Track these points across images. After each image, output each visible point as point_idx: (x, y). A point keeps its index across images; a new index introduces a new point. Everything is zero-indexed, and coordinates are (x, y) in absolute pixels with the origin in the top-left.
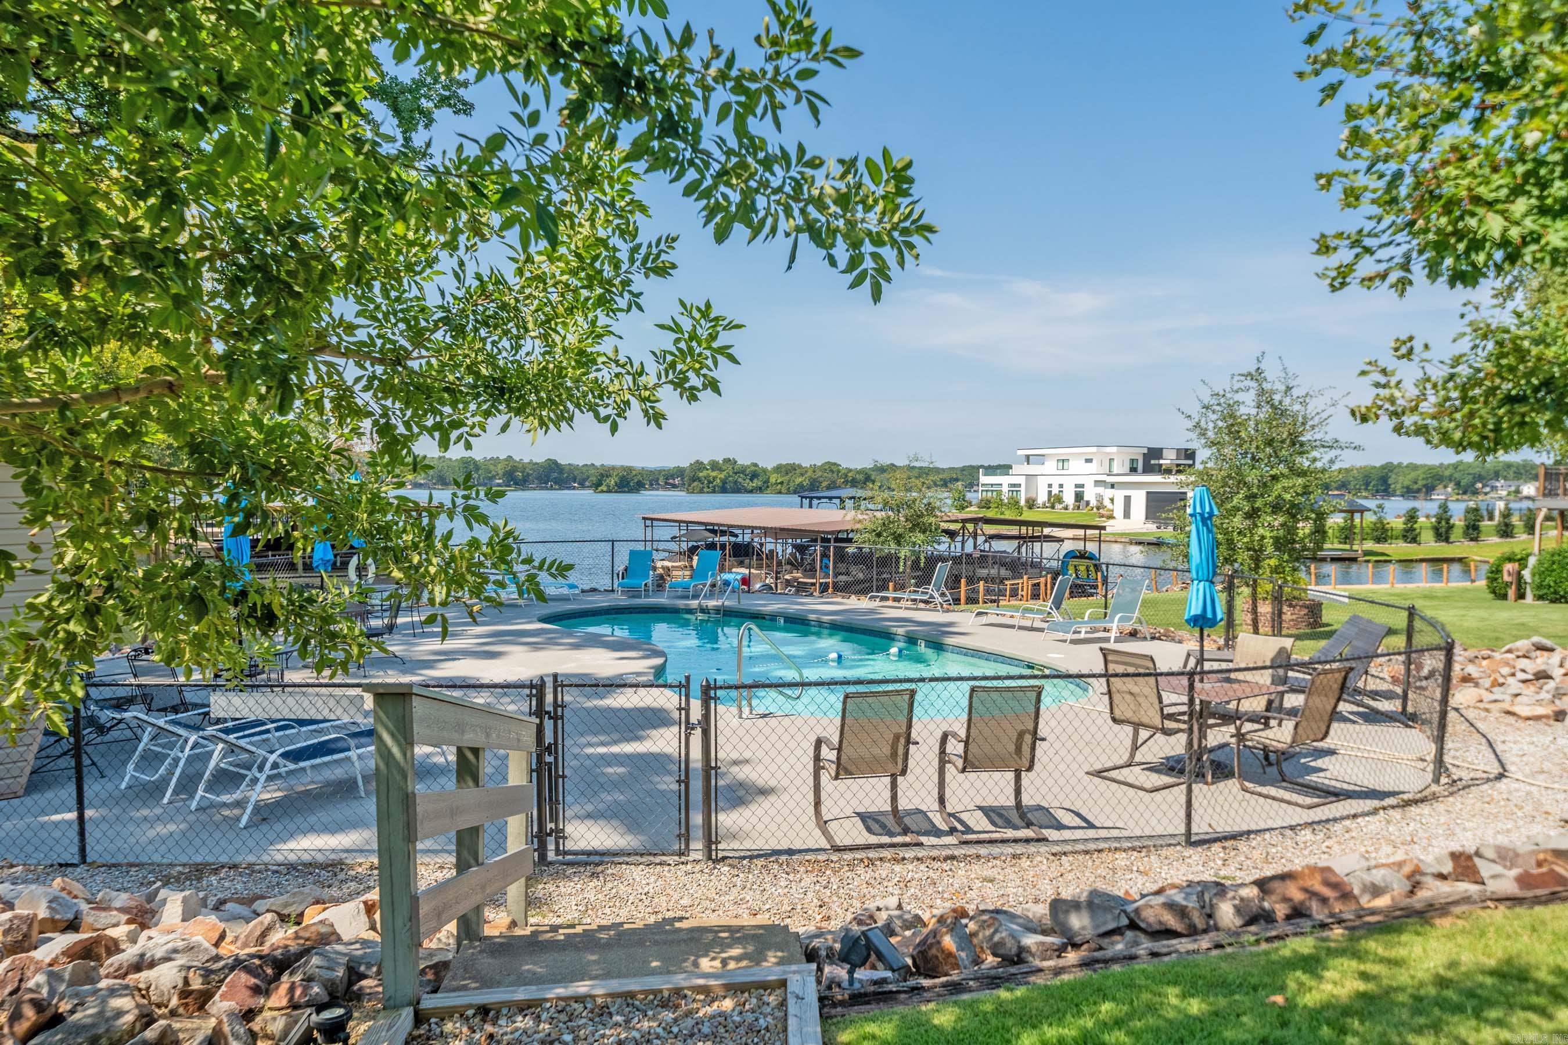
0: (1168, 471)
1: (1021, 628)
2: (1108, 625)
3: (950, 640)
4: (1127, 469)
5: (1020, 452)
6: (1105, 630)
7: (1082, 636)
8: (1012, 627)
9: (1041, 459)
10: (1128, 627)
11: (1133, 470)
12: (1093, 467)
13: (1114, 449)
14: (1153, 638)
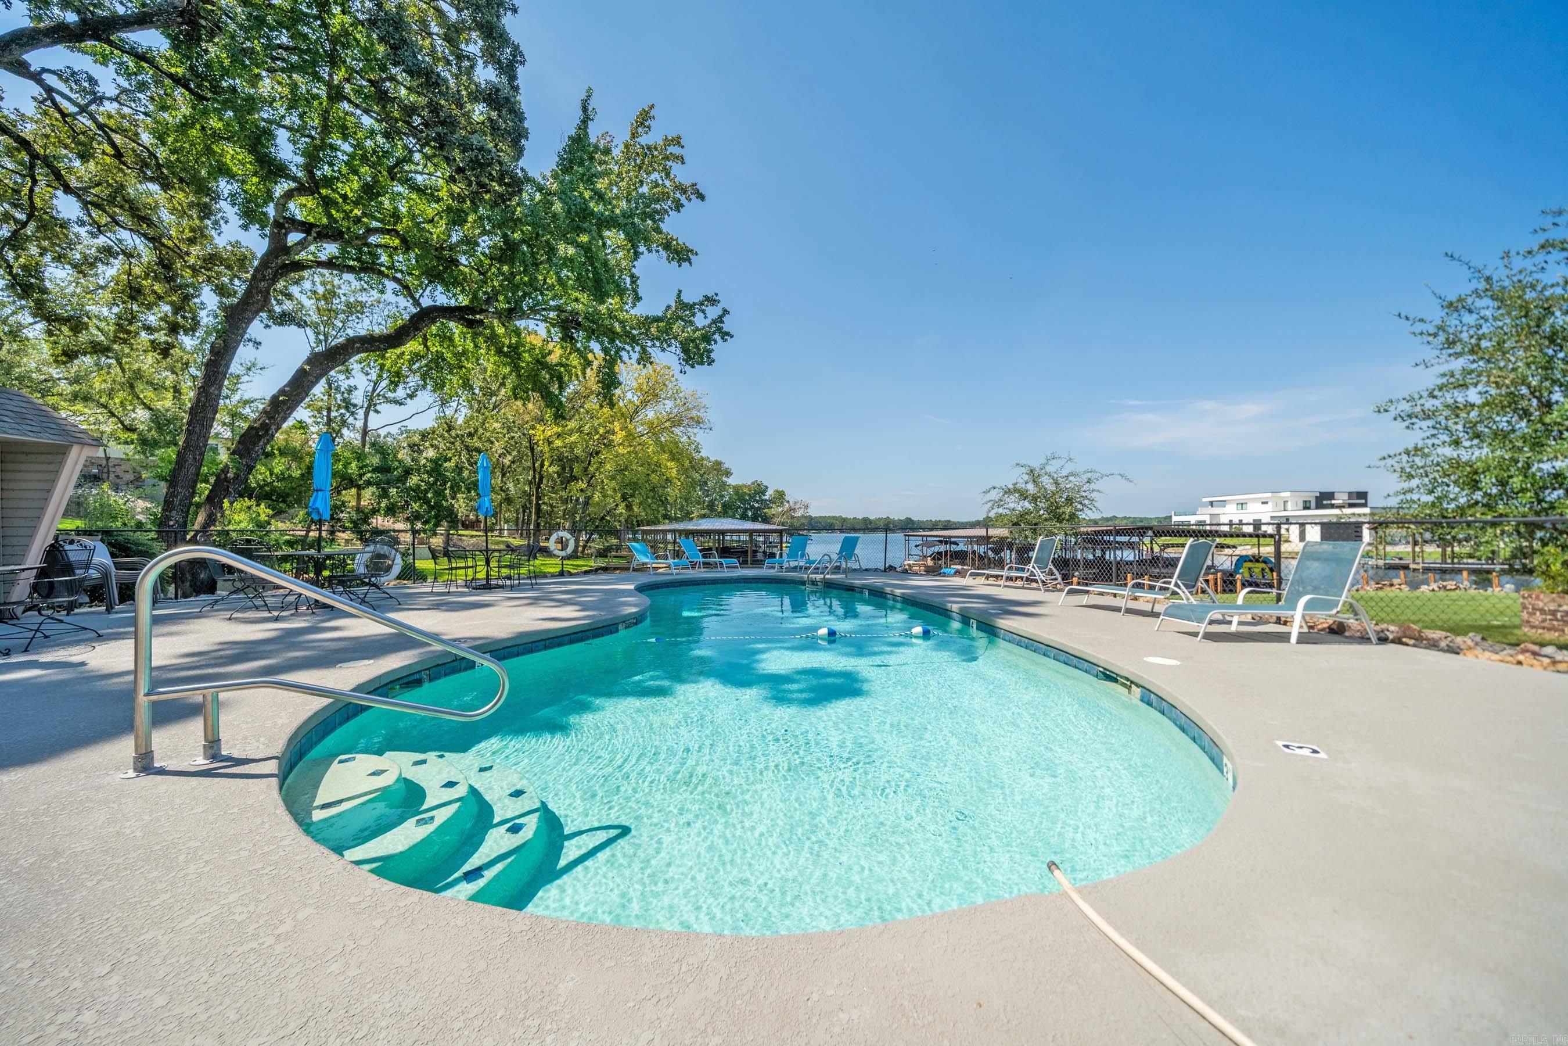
0: (1340, 507)
1: (1130, 611)
2: (1284, 614)
3: (1005, 623)
4: (1301, 505)
5: (1204, 500)
6: (1278, 621)
7: (1234, 628)
8: (1118, 609)
9: (1223, 503)
10: (1325, 618)
11: (1308, 508)
12: (1269, 507)
13: (1288, 494)
14: (1383, 640)
